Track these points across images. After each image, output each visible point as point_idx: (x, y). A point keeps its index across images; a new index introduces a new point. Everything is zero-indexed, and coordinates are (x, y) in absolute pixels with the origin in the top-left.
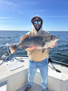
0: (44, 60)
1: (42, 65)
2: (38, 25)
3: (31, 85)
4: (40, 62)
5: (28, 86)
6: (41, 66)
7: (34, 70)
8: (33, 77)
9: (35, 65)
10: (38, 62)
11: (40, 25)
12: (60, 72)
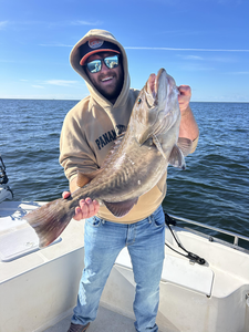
0: (151, 216)
1: (145, 233)
2: (109, 74)
3: (92, 315)
4: (136, 224)
5: (77, 322)
6: (140, 240)
7: (107, 256)
8: (103, 285)
9: (114, 236)
10: (128, 226)
11: (115, 70)
12: (202, 262)
